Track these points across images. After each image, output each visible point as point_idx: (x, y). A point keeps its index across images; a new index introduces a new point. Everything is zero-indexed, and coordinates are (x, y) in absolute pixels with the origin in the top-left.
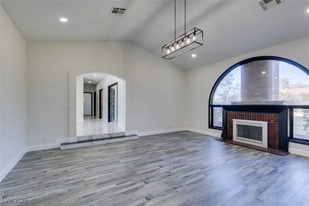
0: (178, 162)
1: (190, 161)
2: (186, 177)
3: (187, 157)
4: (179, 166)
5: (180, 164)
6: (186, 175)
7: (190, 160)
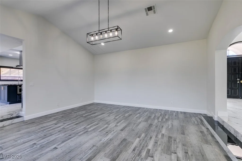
0: (107, 132)
1: (96, 136)
2: (98, 124)
3: (102, 142)
4: (104, 130)
5: (105, 131)
6: (98, 125)
7: (97, 138)
